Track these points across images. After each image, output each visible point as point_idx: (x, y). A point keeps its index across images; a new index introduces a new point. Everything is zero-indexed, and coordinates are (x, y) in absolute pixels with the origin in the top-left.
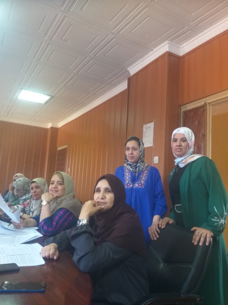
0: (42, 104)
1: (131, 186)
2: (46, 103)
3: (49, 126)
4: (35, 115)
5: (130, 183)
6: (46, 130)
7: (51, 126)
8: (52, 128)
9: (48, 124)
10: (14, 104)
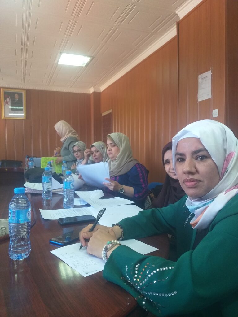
0: (83, 67)
2: (87, 65)
3: (91, 91)
4: (76, 81)
6: (88, 96)
7: (93, 91)
8: (94, 93)
9: (90, 89)
10: (55, 70)
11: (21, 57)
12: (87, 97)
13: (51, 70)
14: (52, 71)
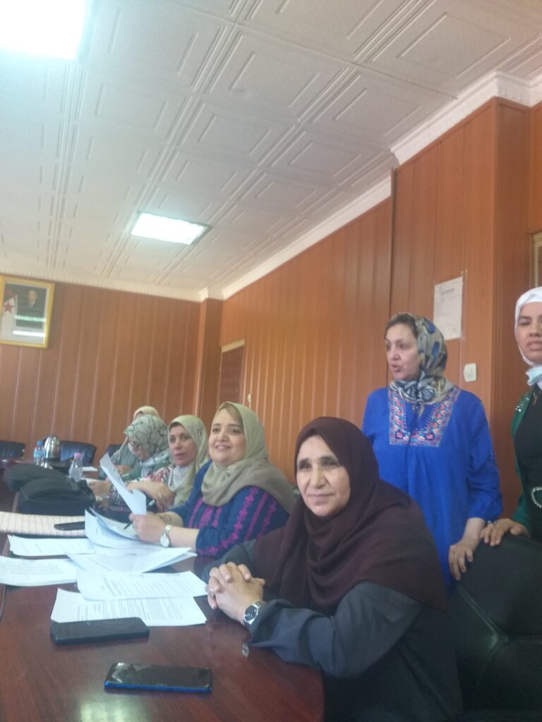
0: (187, 245)
1: (406, 438)
2: (196, 242)
3: (202, 295)
4: (170, 273)
5: (404, 431)
6: (195, 306)
7: (207, 297)
8: (209, 301)
9: (200, 293)
10: (123, 248)
11: (51, 214)
12: (191, 308)
13: (115, 245)
14: (117, 248)
